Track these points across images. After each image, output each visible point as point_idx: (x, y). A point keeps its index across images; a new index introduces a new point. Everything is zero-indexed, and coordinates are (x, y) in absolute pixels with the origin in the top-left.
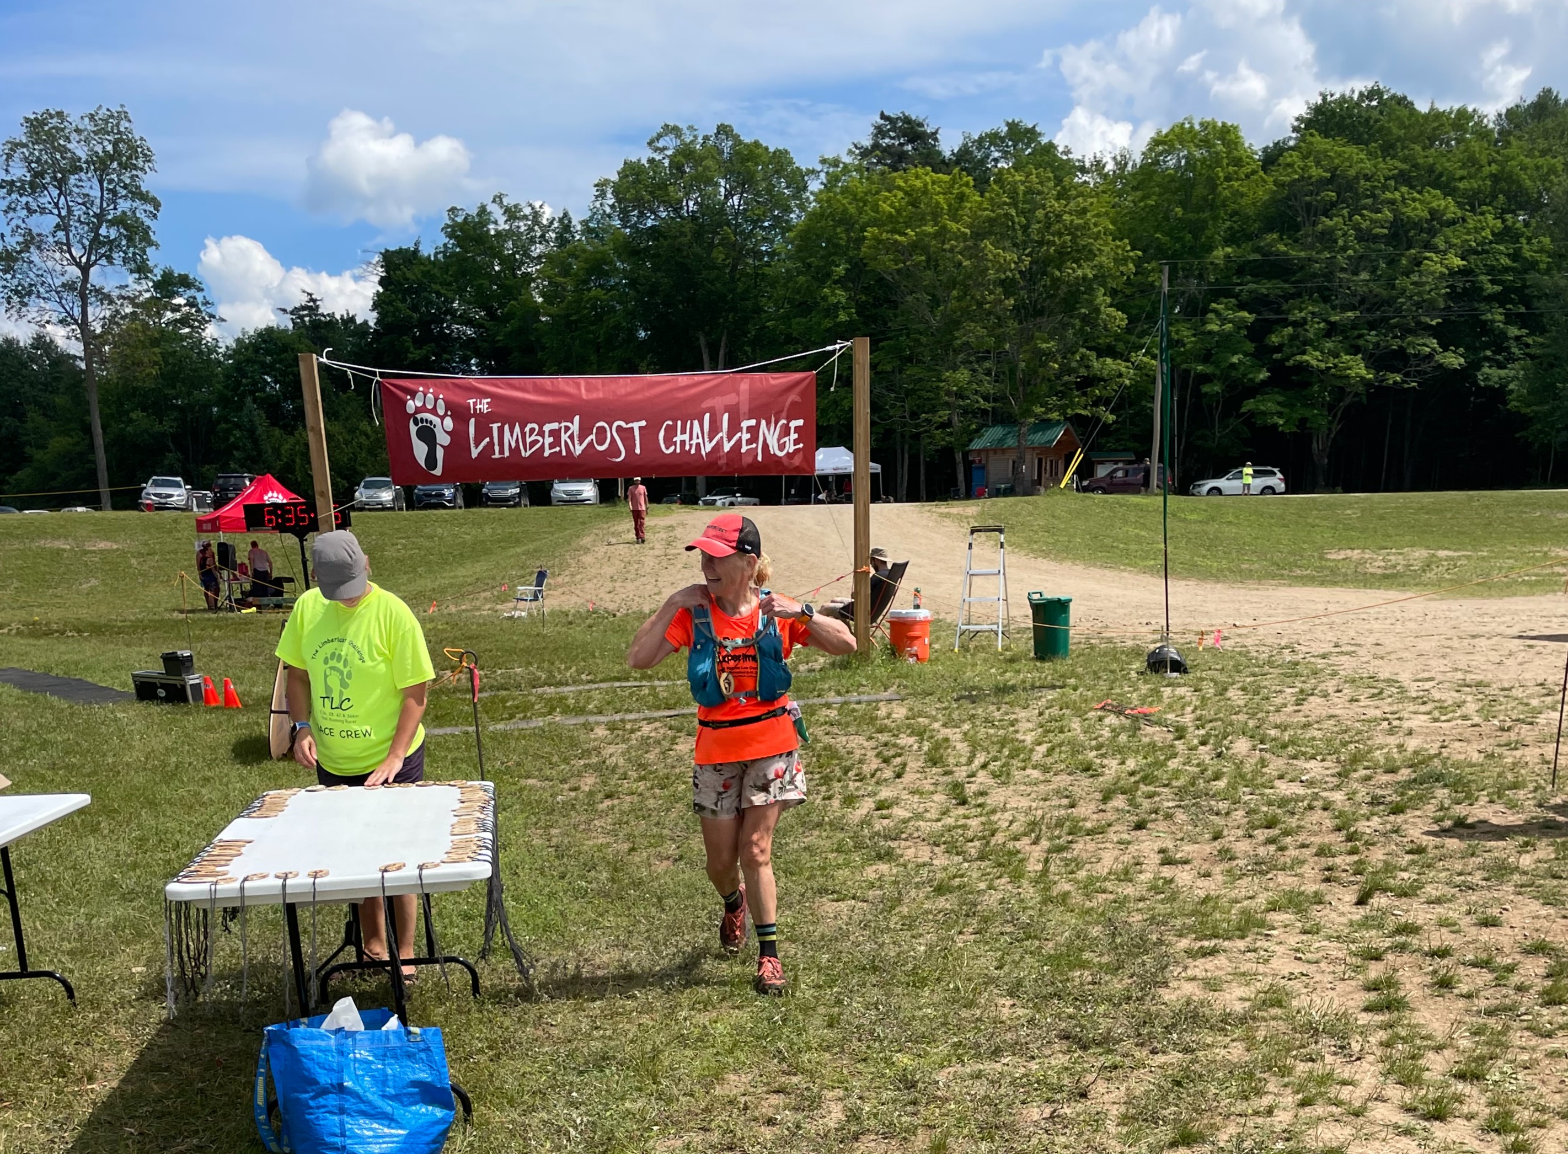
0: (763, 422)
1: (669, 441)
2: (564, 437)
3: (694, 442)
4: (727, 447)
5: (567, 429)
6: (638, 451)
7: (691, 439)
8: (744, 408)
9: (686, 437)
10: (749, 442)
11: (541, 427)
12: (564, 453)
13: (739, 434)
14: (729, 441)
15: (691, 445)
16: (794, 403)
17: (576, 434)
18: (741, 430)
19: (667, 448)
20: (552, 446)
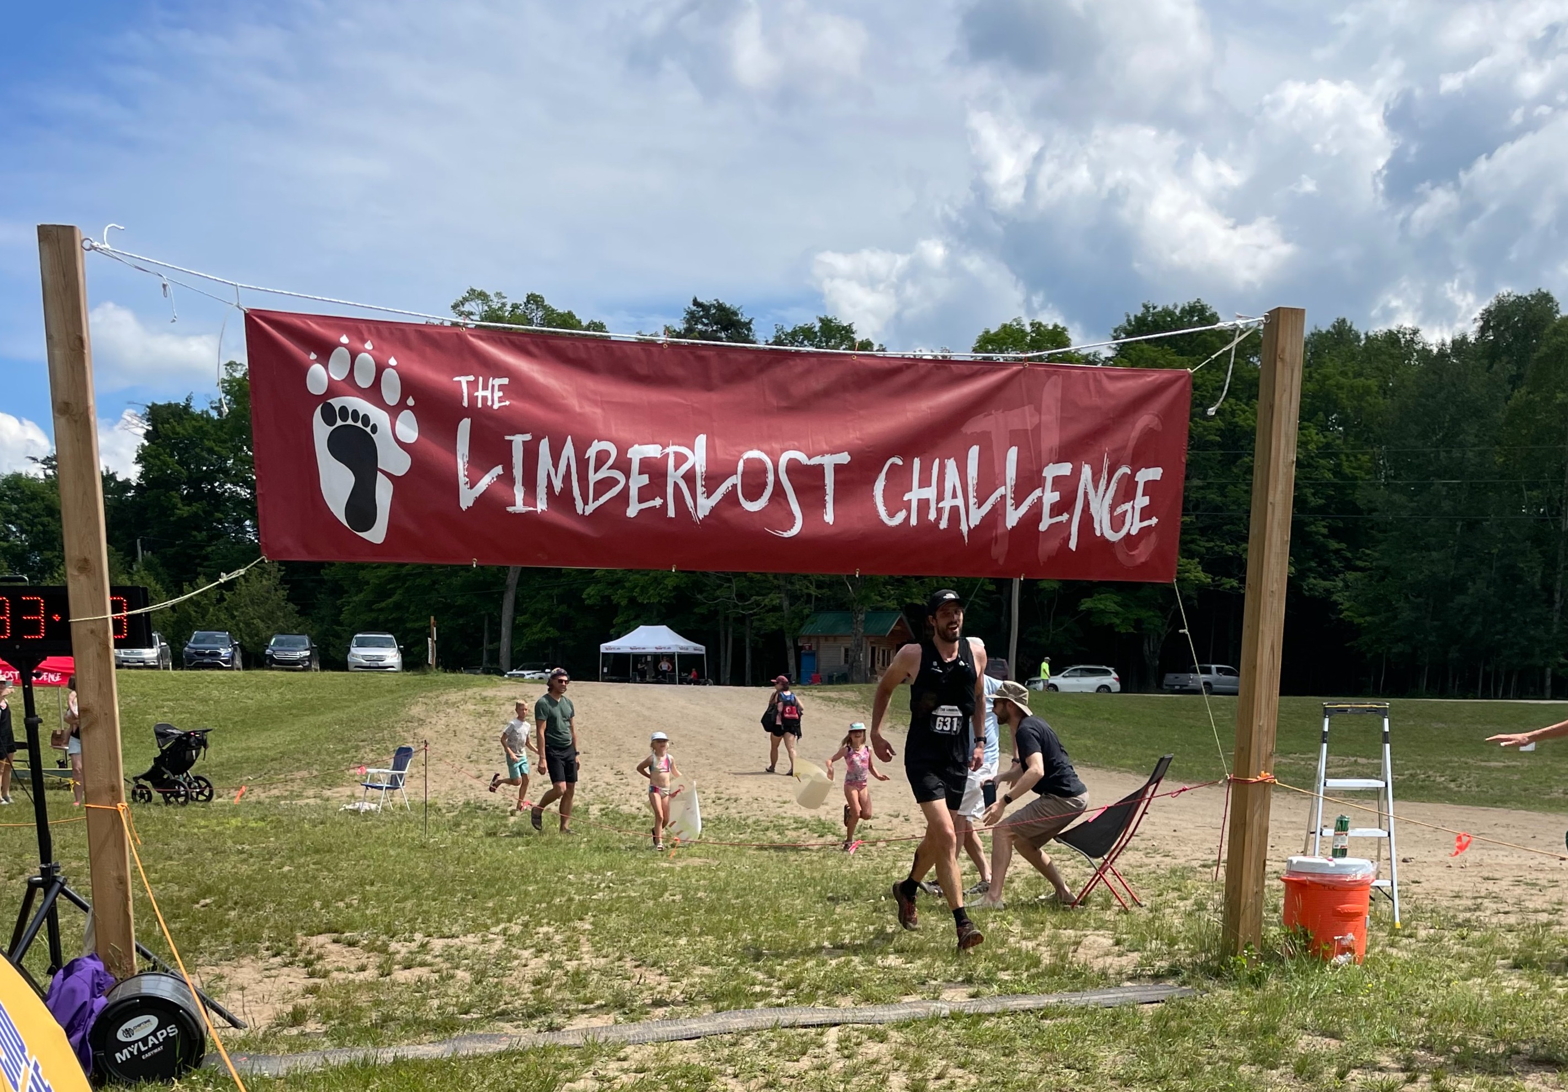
0: (1087, 471)
1: (895, 502)
2: (674, 476)
3: (947, 504)
4: (1013, 518)
5: (680, 459)
6: (829, 517)
7: (940, 498)
8: (1051, 439)
9: (930, 493)
10: (1057, 509)
11: (622, 450)
12: (671, 513)
13: (1038, 492)
14: (1018, 504)
15: (939, 511)
16: (1149, 435)
17: (701, 469)
18: (1040, 483)
19: (892, 515)
20: (644, 495)
